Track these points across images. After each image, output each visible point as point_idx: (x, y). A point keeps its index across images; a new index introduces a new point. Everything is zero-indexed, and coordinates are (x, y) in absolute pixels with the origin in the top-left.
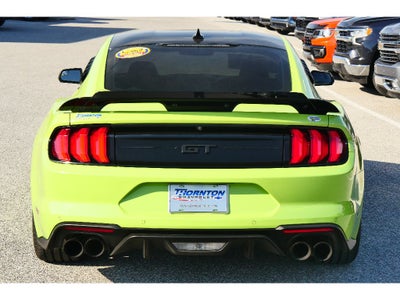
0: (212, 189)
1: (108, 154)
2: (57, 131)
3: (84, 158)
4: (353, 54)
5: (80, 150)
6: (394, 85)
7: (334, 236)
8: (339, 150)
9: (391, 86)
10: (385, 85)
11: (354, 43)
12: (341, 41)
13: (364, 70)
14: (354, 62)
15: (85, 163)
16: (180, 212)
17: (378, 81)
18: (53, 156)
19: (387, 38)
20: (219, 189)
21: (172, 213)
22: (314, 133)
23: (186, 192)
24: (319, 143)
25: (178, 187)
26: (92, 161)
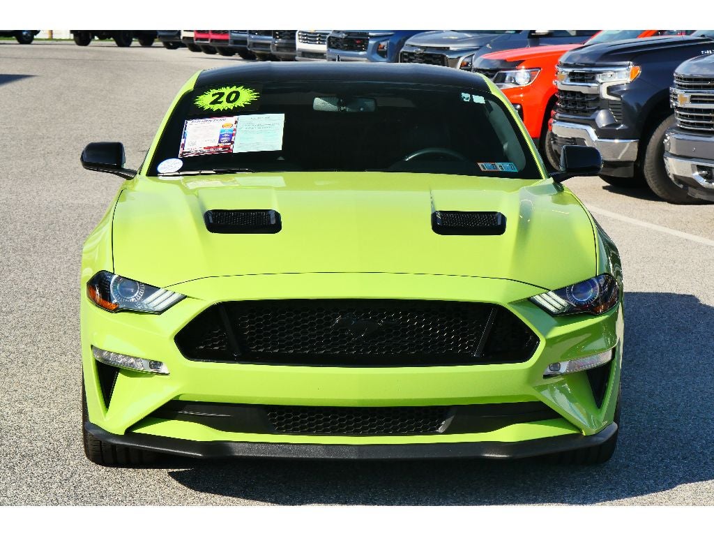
4: (602, 118)
11: (605, 95)
12: (573, 93)
13: (626, 149)
14: (606, 133)
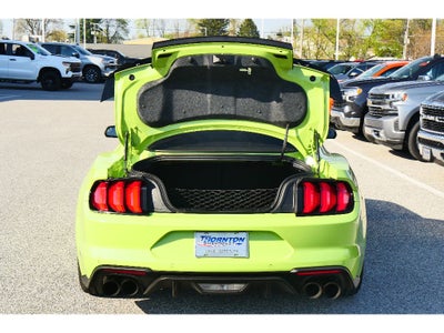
0: (233, 236)
1: (141, 205)
2: (97, 184)
3: (120, 209)
4: (347, 109)
5: (117, 201)
6: (381, 134)
7: (341, 277)
8: (346, 199)
9: (378, 135)
10: (373, 134)
11: (348, 100)
13: (355, 122)
14: (348, 115)
15: (120, 213)
16: (205, 256)
17: (368, 131)
18: (93, 206)
19: (375, 96)
20: (239, 235)
21: (198, 257)
22: (324, 185)
23: (211, 239)
24: (328, 194)
25: (203, 234)
26: (127, 211)
